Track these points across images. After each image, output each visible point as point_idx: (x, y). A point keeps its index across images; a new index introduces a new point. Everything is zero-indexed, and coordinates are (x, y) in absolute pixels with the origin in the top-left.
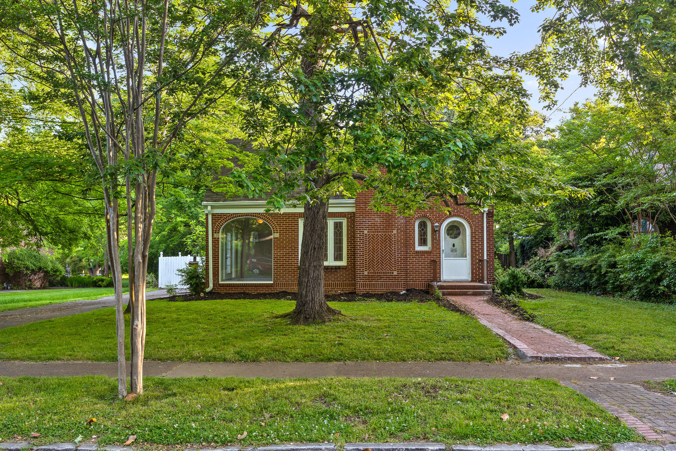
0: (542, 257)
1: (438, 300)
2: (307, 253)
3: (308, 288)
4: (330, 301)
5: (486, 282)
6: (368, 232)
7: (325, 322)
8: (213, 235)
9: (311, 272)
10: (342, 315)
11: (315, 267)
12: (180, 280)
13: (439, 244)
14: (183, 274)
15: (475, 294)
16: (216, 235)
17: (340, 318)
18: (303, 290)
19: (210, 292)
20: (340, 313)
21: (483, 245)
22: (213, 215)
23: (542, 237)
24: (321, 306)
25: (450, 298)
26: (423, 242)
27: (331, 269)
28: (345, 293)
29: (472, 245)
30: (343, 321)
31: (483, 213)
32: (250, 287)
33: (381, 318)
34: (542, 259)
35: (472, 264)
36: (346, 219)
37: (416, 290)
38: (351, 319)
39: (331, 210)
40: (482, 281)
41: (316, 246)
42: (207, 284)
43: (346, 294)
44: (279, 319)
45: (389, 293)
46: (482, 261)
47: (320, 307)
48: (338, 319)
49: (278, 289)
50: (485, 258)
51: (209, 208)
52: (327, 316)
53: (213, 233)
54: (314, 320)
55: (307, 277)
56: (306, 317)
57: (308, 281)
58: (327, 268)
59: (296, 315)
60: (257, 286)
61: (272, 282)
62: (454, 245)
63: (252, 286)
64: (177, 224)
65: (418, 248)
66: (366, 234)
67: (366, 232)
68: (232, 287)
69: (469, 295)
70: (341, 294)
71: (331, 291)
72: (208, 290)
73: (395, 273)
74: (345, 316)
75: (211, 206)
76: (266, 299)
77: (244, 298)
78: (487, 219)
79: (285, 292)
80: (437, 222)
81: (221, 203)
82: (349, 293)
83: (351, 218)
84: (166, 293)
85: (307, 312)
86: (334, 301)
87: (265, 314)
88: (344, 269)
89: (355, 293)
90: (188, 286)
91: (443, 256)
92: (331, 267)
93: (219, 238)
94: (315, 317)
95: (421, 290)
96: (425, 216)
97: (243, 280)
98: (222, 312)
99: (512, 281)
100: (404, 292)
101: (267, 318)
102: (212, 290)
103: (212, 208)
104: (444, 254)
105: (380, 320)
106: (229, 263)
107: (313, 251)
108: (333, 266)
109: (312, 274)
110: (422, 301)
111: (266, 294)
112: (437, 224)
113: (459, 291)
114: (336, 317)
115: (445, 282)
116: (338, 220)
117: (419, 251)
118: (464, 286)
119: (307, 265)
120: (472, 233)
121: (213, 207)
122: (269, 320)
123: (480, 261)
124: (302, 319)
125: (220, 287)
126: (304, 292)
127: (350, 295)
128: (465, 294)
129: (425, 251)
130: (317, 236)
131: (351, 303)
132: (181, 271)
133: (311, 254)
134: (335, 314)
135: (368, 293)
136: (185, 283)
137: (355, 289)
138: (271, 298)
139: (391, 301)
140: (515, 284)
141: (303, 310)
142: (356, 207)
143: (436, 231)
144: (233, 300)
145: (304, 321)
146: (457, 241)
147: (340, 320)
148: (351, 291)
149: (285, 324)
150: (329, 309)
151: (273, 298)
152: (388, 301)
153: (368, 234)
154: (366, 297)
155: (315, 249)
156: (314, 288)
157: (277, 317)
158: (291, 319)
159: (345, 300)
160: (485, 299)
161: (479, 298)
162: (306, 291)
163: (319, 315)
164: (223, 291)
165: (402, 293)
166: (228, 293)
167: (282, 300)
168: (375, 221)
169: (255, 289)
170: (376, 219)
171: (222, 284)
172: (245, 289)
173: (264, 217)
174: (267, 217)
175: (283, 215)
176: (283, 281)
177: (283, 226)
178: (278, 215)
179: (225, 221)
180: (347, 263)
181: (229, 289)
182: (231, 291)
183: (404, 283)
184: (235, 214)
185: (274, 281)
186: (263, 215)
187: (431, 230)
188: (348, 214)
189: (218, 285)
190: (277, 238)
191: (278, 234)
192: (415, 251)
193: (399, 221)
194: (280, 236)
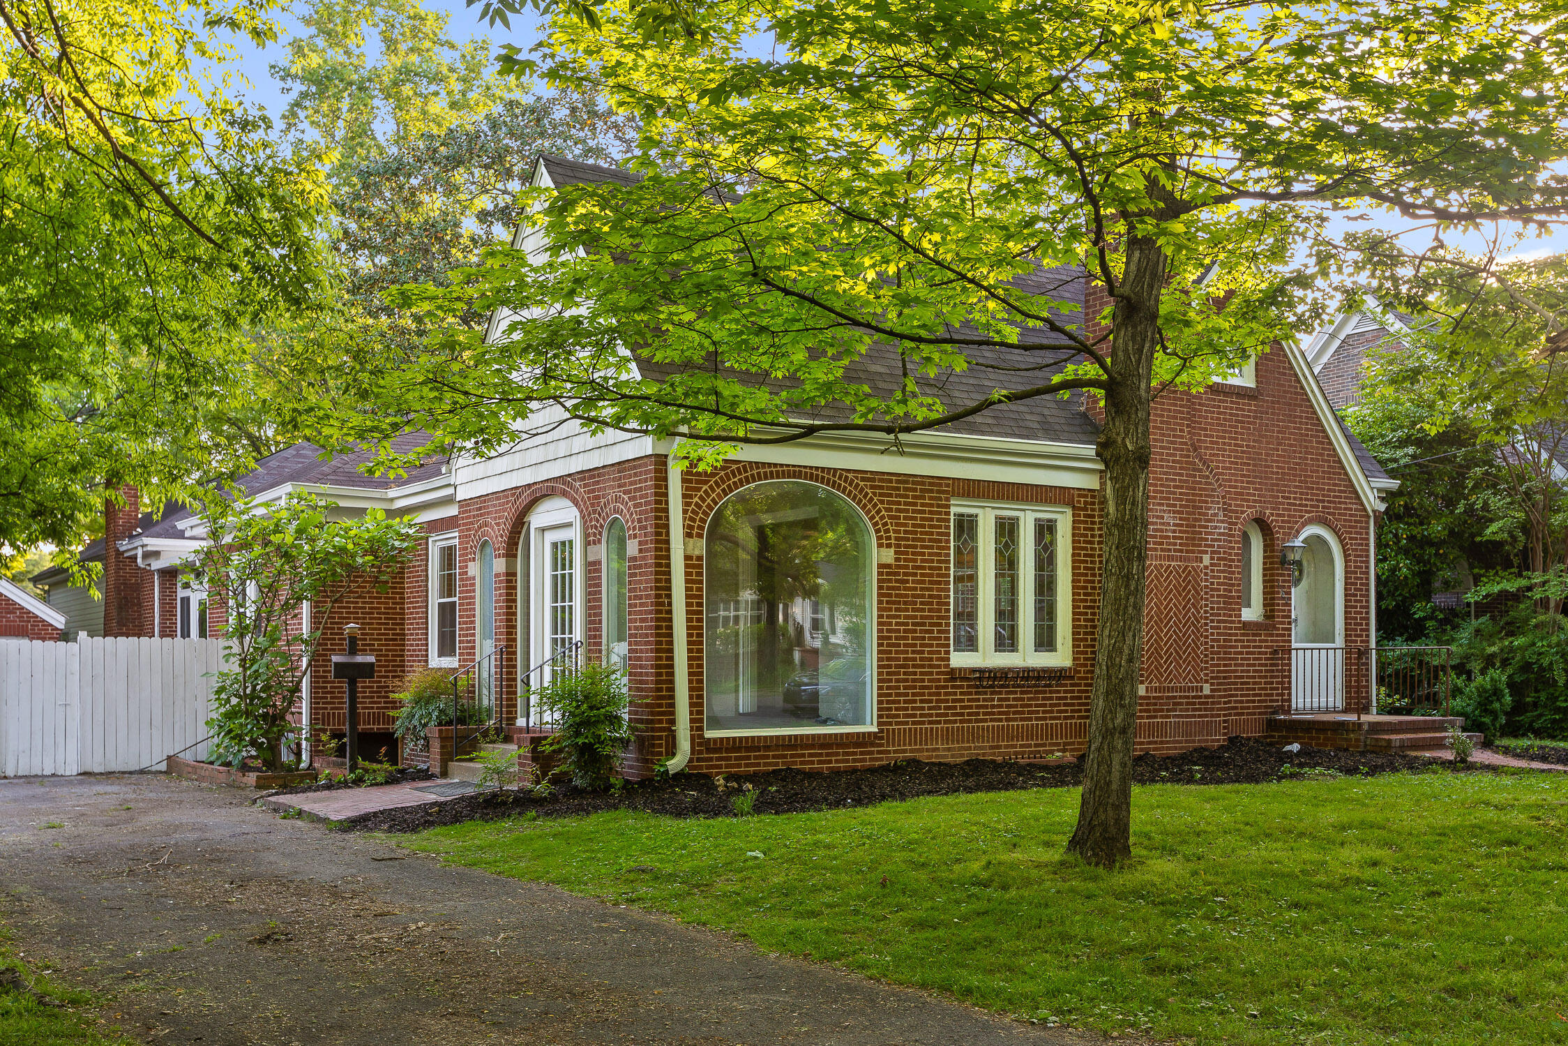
8: (684, 543)
13: (1287, 602)
16: (691, 547)
21: (1369, 607)
31: (1370, 518)
32: (807, 746)
36: (1068, 511)
46: (1367, 652)
49: (892, 754)
50: (1373, 644)
53: (685, 534)
60: (830, 745)
61: (873, 729)
63: (813, 746)
68: (748, 749)
71: (1036, 753)
72: (673, 765)
73: (1207, 689)
80: (1284, 534)
83: (1085, 509)
88: (1065, 678)
91: (1293, 637)
93: (701, 558)
96: (1261, 517)
102: (687, 766)
104: (1296, 633)
115: (1300, 710)
116: (1047, 513)
117: (1249, 623)
125: (709, 750)
164: (717, 769)
165: (1294, 749)
168: (1163, 524)
169: (821, 755)
170: (1166, 515)
171: (715, 740)
172: (792, 756)
173: (851, 485)
174: (857, 485)
175: (906, 482)
176: (907, 723)
177: (906, 525)
178: (891, 481)
179: (723, 490)
180: (1074, 659)
181: (737, 758)
182: (747, 765)
183: (1225, 721)
184: (764, 464)
185: (879, 724)
186: (847, 477)
187: (1261, 560)
188: (1079, 496)
189: (700, 744)
190: (889, 566)
191: (892, 550)
192: (1240, 622)
193: (1216, 528)
194: (897, 560)
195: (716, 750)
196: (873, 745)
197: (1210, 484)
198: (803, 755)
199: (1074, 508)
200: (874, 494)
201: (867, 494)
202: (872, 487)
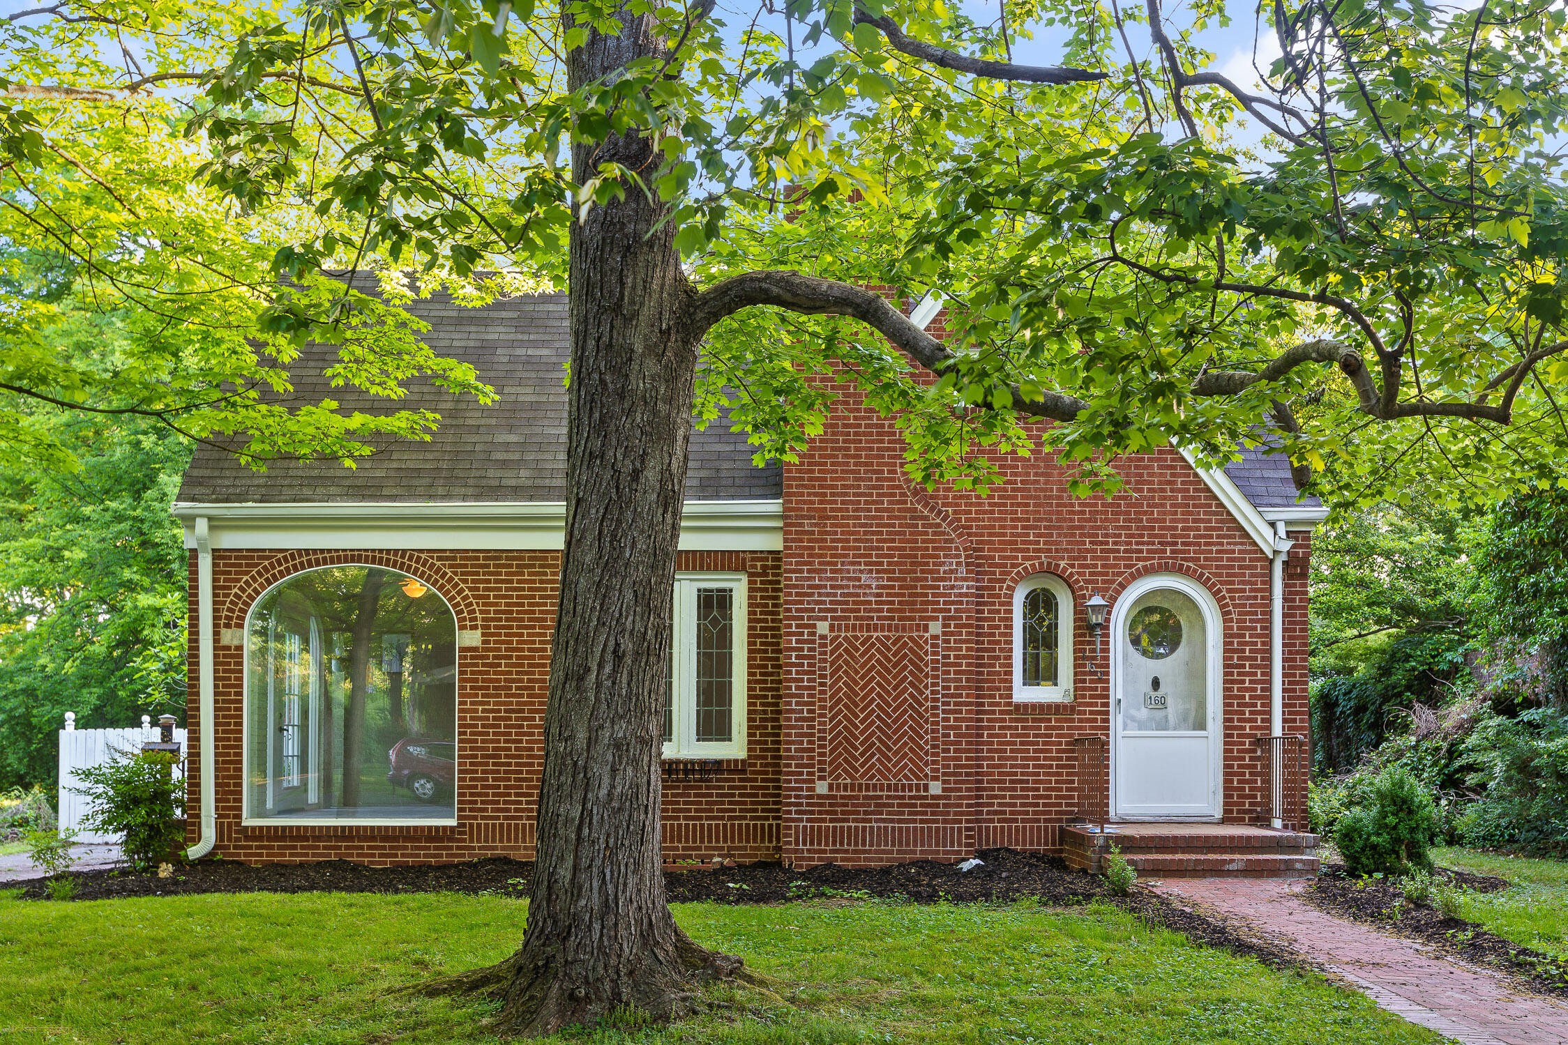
0: (1425, 737)
1: (1120, 893)
2: (581, 679)
3: (585, 852)
4: (684, 900)
5: (1277, 823)
6: (832, 628)
7: (665, 1018)
8: (216, 634)
9: (601, 771)
10: (750, 979)
11: (617, 745)
12: (88, 810)
13: (1104, 678)
14: (100, 789)
15: (1255, 872)
16: (228, 637)
17: (739, 995)
18: (562, 858)
19: (206, 861)
20: (736, 970)
21: (1270, 682)
22: (218, 554)
23: (1414, 669)
24: (647, 939)
25: (1162, 886)
26: (1040, 672)
27: (686, 772)
28: (740, 866)
29: (1228, 682)
30: (756, 1012)
31: (1271, 561)
32: (366, 839)
33: (930, 991)
34: (1426, 744)
35: (1228, 755)
36: (744, 578)
37: (1015, 853)
38: (792, 1000)
39: (687, 542)
40: (1263, 819)
41: (627, 645)
42: (192, 829)
43: (742, 872)
44: (442, 1001)
45: (914, 863)
46: (1264, 742)
47: (645, 944)
48: (730, 1004)
49: (477, 850)
50: (1277, 730)
51: (202, 526)
52: (675, 984)
53: (216, 626)
54: (612, 1008)
55: (578, 796)
56: (572, 997)
57: (586, 814)
58: (670, 768)
59: (522, 981)
60: (395, 839)
61: (453, 822)
62: (1156, 684)
63: (373, 838)
64: (141, 618)
65: (1023, 694)
66: (823, 637)
67: (823, 628)
68: (292, 838)
69: (1229, 874)
70: (724, 869)
71: (684, 857)
72: (195, 852)
73: (936, 788)
74: (762, 983)
75: (210, 518)
76: (418, 888)
77: (329, 887)
78: (1286, 586)
79: (506, 860)
80: (1096, 591)
81: (250, 508)
82: (755, 866)
83: (765, 574)
84: (30, 863)
85: (578, 968)
86: (697, 898)
87: (385, 968)
88: (736, 771)
89: (779, 864)
90: (119, 837)
91: (1117, 722)
92: (686, 763)
93: (240, 648)
94: (617, 995)
95: (1034, 854)
96: (1052, 571)
97: (353, 815)
98: (193, 956)
99: (1391, 820)
100: (975, 862)
101: (390, 991)
102: (212, 853)
103: (211, 528)
104: (1120, 718)
105: (925, 1001)
106: (291, 746)
107: (608, 669)
108: (692, 762)
109: (606, 780)
110: (1056, 900)
111: (430, 866)
112: (1097, 600)
113: (1193, 857)
114: (720, 990)
115: (1124, 822)
116: (714, 581)
117: (1026, 706)
118: (1207, 838)
119: (582, 735)
120: (1228, 636)
121: (216, 524)
122: (392, 1005)
123: (1258, 742)
124: (552, 1005)
125: (247, 838)
126: (565, 873)
127: (759, 873)
128: (1217, 871)
129: (1049, 706)
130: (629, 595)
131: (771, 911)
132: (87, 774)
133: (599, 685)
134: (717, 978)
135: (829, 866)
136: (104, 823)
137: (778, 849)
138: (436, 889)
139: (931, 898)
140: (1403, 832)
141: (560, 958)
142: (785, 530)
143: (1092, 628)
144: (279, 896)
145: (561, 1013)
146: (1169, 667)
147: (742, 1009)
148: (761, 856)
149: (468, 1028)
150: (685, 949)
151: (449, 887)
152: (918, 898)
153: (830, 635)
154: (826, 881)
155: (618, 656)
156: (612, 852)
157: (432, 992)
158: (498, 1004)
159: (742, 898)
160: (1298, 889)
161: (1272, 887)
162: (575, 868)
163: (636, 985)
164: (257, 856)
165: (966, 866)
166: (278, 865)
167: (486, 896)
168: (860, 587)
169: (384, 848)
170: (863, 576)
171: (253, 828)
172: (347, 848)
173: (424, 565)
174: (433, 565)
175: (499, 558)
176: (498, 818)
177: (496, 604)
178: (477, 558)
179: (267, 580)
180: (749, 750)
181: (279, 847)
182: (291, 855)
183: (967, 829)
184: (307, 551)
185: (459, 818)
186: (419, 558)
187: (1072, 625)
188: (753, 559)
189: (237, 832)
190: (475, 649)
191: (479, 632)
192: (1010, 704)
193: (953, 587)
194: (484, 642)
195: (254, 838)
196: (451, 839)
197: (943, 533)
198: (362, 848)
199: (750, 575)
200: (455, 573)
201: (445, 574)
202: (451, 566)
